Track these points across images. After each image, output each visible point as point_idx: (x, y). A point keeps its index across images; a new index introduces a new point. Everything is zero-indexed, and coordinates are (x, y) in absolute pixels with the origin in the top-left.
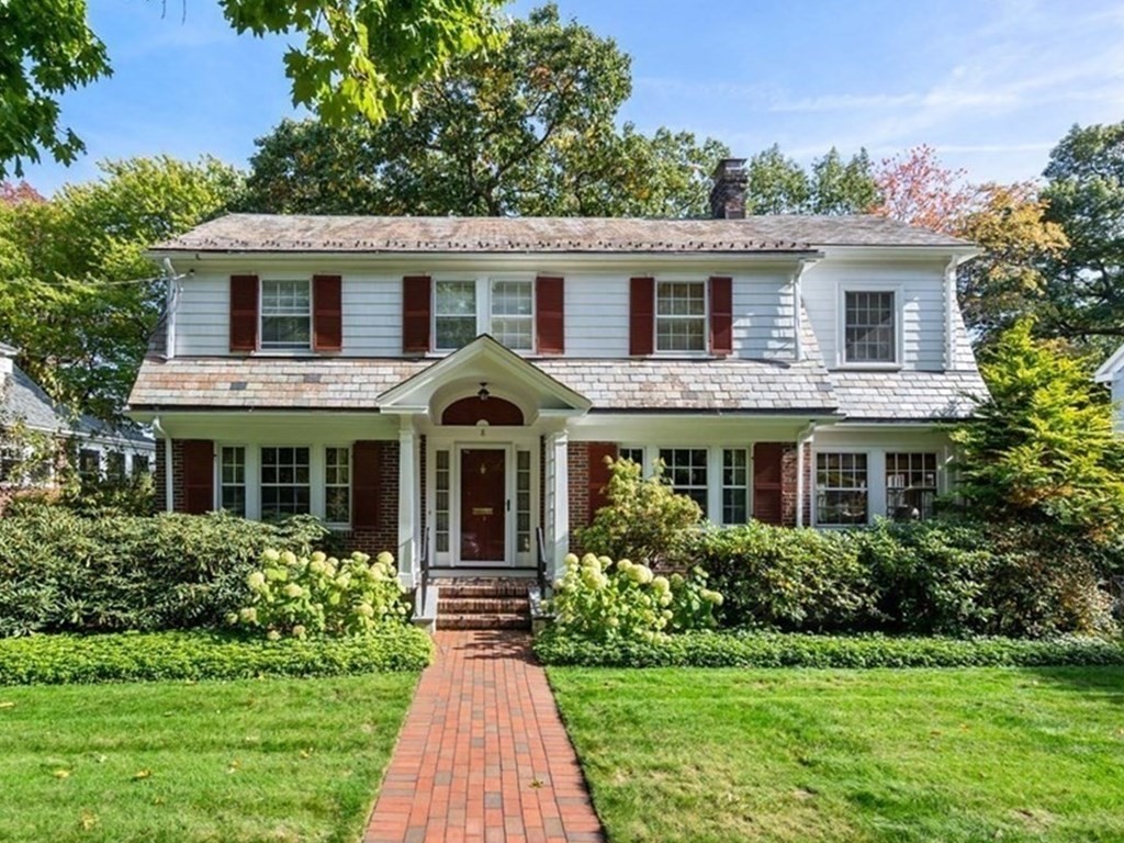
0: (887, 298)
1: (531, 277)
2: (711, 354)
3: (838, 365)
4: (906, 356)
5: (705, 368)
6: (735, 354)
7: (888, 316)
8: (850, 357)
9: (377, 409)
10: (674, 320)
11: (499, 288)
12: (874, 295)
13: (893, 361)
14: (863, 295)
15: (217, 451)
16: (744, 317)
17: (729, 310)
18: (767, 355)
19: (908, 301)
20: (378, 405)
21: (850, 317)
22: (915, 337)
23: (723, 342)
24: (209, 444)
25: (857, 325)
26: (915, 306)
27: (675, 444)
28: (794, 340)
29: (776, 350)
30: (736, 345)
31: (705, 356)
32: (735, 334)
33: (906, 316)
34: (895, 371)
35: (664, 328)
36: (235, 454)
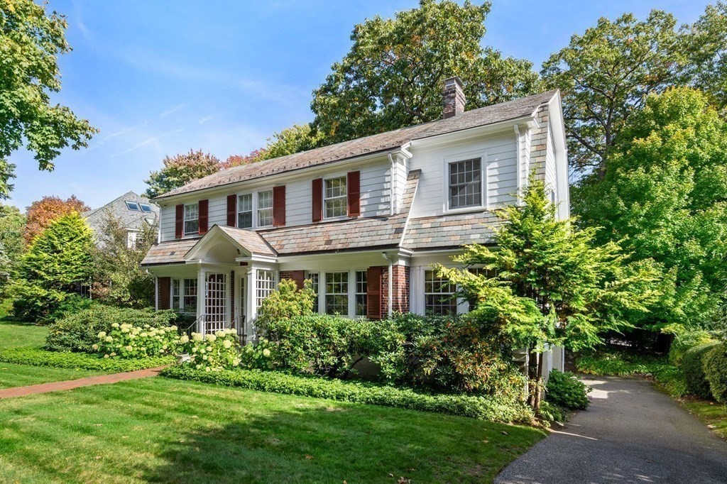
0: (477, 162)
1: (271, 188)
2: (349, 216)
3: (444, 212)
4: (488, 201)
5: (345, 226)
6: (362, 216)
7: (478, 174)
8: (452, 206)
9: (184, 262)
10: (334, 199)
11: (260, 194)
12: (469, 162)
13: (481, 205)
14: (461, 164)
15: (172, 282)
16: (367, 192)
17: (358, 190)
18: (378, 214)
19: (490, 162)
20: (184, 260)
21: (452, 180)
22: (496, 186)
23: (355, 210)
24: (169, 278)
25: (458, 184)
26: (496, 165)
27: (334, 270)
28: (388, 203)
29: (383, 210)
30: (362, 210)
31: (347, 218)
32: (362, 203)
33: (488, 173)
34: (481, 212)
35: (329, 204)
36: (177, 282)
